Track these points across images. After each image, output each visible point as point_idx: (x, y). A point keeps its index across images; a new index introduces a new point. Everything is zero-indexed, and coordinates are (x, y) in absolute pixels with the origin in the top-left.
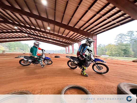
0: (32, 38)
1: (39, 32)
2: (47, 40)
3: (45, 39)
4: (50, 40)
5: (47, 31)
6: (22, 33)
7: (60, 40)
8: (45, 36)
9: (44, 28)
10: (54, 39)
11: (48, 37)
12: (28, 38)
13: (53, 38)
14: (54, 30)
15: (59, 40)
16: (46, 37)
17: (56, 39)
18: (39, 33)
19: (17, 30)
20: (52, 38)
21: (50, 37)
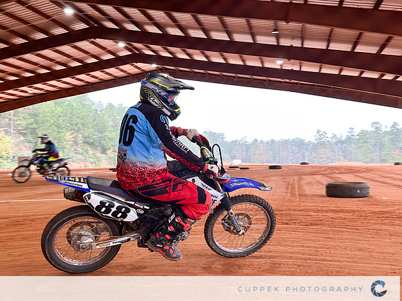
0: (154, 66)
1: (200, 16)
2: (253, 62)
3: (234, 60)
11: (262, 40)
12: (129, 68)
13: (297, 44)
16: (248, 39)
17: (321, 45)
18: (195, 24)
20: (293, 38)
21: (278, 37)
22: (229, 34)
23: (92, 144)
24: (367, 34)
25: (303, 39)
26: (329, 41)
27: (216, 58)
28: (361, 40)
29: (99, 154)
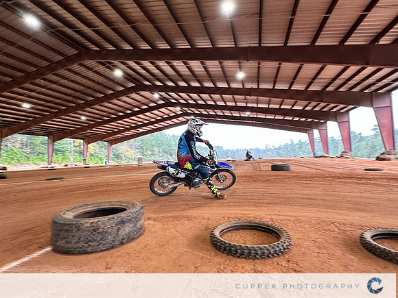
1: (212, 95)
2: (236, 114)
3: (227, 113)
4: (248, 114)
5: (234, 85)
6: (169, 108)
7: (283, 107)
8: (229, 104)
9: (226, 77)
10: (260, 106)
11: (239, 104)
12: (181, 119)
13: (255, 105)
14: (258, 78)
15: (277, 107)
16: (233, 104)
17: (266, 106)
18: (210, 99)
19: (158, 101)
20: (253, 103)
21: (246, 103)
22: (225, 102)
23: (166, 152)
24: (286, 100)
25: (257, 104)
26: (269, 104)
27: (219, 113)
28: (284, 103)
29: (169, 157)
